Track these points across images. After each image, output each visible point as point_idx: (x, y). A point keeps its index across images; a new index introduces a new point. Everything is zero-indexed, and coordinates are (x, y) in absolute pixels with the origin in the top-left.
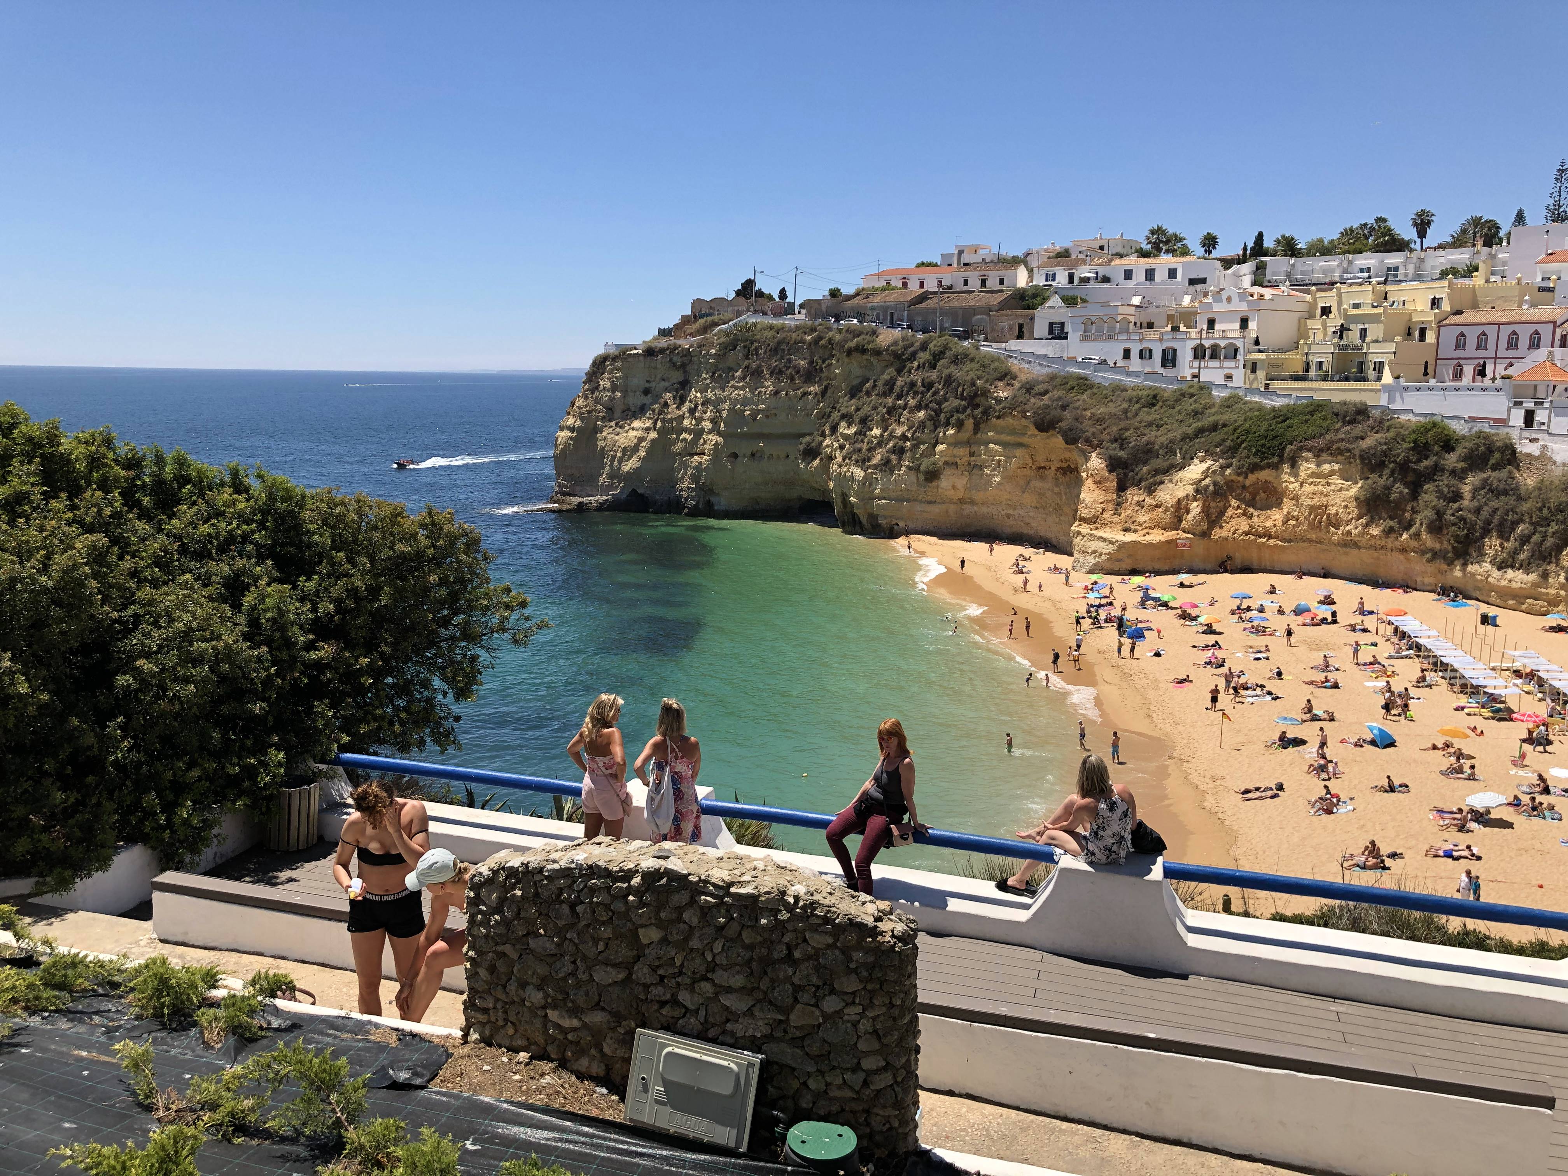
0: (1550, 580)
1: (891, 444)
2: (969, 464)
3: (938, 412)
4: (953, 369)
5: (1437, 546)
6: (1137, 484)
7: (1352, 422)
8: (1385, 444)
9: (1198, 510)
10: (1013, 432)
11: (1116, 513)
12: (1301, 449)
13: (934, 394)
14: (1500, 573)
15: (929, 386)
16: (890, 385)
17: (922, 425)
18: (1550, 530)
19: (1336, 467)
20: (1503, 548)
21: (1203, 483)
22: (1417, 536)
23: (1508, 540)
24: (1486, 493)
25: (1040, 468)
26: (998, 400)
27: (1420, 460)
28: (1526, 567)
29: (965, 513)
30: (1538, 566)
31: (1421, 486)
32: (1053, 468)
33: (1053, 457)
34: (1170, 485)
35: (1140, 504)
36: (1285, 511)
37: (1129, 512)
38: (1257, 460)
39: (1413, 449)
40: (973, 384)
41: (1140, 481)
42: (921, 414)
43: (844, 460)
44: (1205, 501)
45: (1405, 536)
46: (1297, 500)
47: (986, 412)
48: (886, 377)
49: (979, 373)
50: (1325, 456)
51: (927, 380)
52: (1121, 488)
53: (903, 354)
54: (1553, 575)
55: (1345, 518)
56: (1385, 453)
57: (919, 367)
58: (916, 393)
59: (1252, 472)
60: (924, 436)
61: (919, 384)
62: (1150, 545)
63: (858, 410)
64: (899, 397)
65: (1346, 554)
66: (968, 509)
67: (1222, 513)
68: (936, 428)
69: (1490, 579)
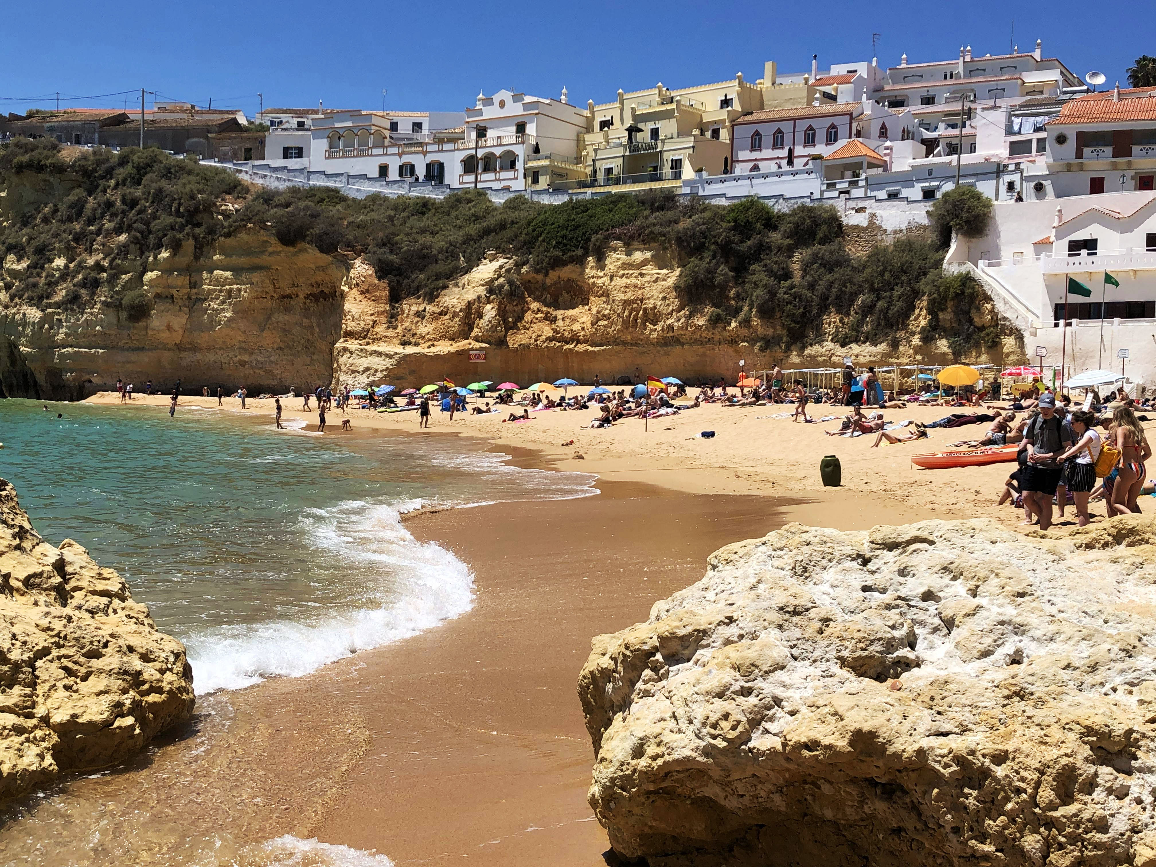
0: (901, 348)
1: (80, 277)
2: (189, 298)
3: (146, 234)
4: (164, 184)
5: (770, 332)
6: (414, 292)
7: (661, 208)
8: (704, 224)
9: (493, 313)
10: (248, 252)
11: (391, 325)
12: (608, 238)
13: (139, 213)
14: (844, 350)
15: (132, 203)
16: (78, 208)
17: (124, 250)
18: (895, 294)
19: (648, 255)
20: (843, 324)
21: (496, 283)
22: (746, 323)
23: (848, 315)
24: (819, 268)
25: (284, 297)
26: (227, 215)
27: (742, 241)
28: (872, 339)
29: (184, 363)
30: (887, 335)
31: (746, 269)
32: (301, 296)
33: (301, 280)
34: (456, 290)
35: (420, 315)
36: (594, 311)
37: (406, 324)
38: (558, 253)
39: (734, 228)
40: (193, 197)
41: (418, 289)
42: (123, 238)
43: (12, 300)
44: (500, 303)
45: (733, 325)
46: (608, 296)
47: (211, 231)
48: (72, 198)
49: (201, 187)
50: (636, 244)
51: (128, 197)
52: (395, 298)
53: (95, 170)
54: (904, 342)
55: (665, 310)
56: (704, 234)
57: (117, 185)
58: (113, 215)
59: (553, 268)
60: (126, 263)
61: (119, 203)
62: (437, 357)
63: (31, 239)
64: (90, 222)
65: (667, 354)
66: (188, 358)
67: (520, 318)
68: (142, 253)
69: (833, 358)
